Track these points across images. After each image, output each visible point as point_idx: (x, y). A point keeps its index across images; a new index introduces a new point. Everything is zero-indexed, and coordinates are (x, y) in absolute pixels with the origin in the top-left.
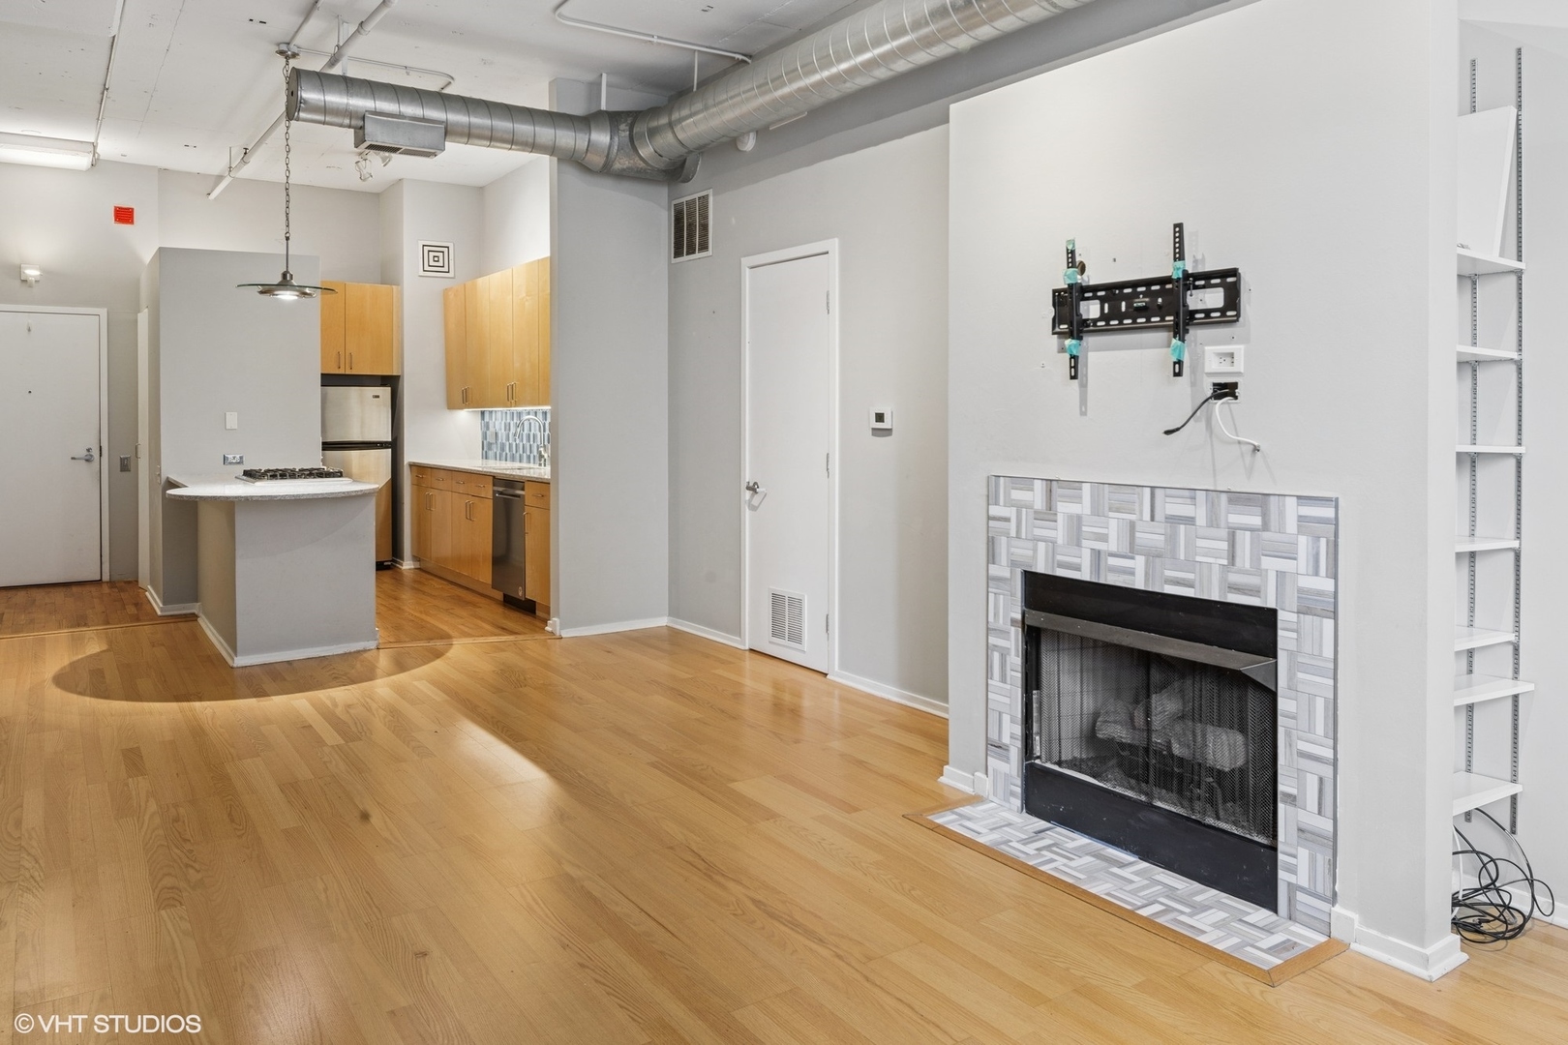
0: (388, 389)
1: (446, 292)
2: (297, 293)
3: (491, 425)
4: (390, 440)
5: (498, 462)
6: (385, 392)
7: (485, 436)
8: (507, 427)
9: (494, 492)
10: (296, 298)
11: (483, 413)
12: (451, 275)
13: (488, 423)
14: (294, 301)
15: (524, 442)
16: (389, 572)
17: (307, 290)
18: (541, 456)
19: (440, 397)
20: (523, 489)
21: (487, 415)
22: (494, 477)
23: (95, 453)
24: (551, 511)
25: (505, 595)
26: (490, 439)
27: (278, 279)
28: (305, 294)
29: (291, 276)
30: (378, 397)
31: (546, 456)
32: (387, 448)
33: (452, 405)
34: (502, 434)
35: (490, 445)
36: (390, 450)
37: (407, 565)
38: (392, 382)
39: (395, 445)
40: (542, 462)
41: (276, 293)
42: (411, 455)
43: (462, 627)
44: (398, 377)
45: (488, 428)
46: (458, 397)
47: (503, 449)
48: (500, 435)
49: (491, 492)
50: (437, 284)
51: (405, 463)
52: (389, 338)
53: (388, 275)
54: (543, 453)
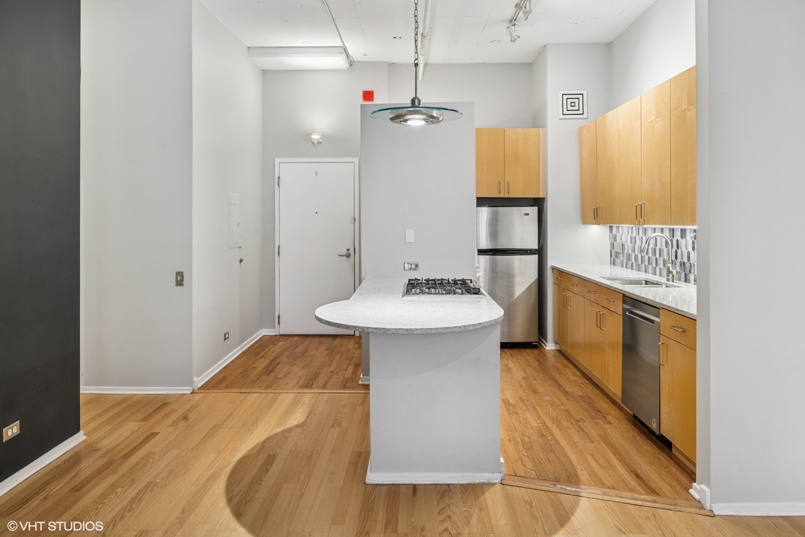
0: (536, 209)
1: (580, 130)
2: (423, 117)
3: (618, 238)
4: (537, 248)
5: (624, 269)
6: (533, 211)
7: (613, 246)
8: (633, 240)
9: (624, 310)
10: (423, 123)
11: (611, 227)
12: (584, 116)
13: (615, 236)
14: (423, 126)
15: (650, 255)
16: (535, 351)
17: (435, 113)
18: (669, 272)
19: (576, 213)
20: (658, 317)
21: (614, 230)
22: (624, 295)
23: (352, 252)
24: (697, 352)
25: (634, 414)
26: (618, 249)
27: (408, 102)
28: (432, 117)
29: (419, 101)
30: (527, 214)
31: (674, 272)
32: (535, 254)
33: (585, 221)
34: (628, 246)
35: (617, 254)
36: (537, 256)
37: (550, 346)
38: (539, 203)
39: (540, 252)
40: (670, 277)
41: (407, 117)
42: (553, 260)
43: (590, 459)
44: (544, 199)
45: (615, 240)
46: (591, 214)
47: (629, 258)
48: (626, 247)
49: (621, 309)
50: (574, 124)
51: (549, 266)
52: (537, 170)
53: (537, 121)
54: (671, 269)
